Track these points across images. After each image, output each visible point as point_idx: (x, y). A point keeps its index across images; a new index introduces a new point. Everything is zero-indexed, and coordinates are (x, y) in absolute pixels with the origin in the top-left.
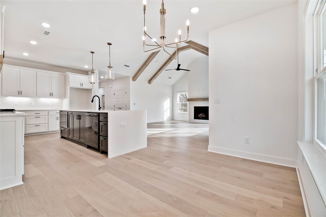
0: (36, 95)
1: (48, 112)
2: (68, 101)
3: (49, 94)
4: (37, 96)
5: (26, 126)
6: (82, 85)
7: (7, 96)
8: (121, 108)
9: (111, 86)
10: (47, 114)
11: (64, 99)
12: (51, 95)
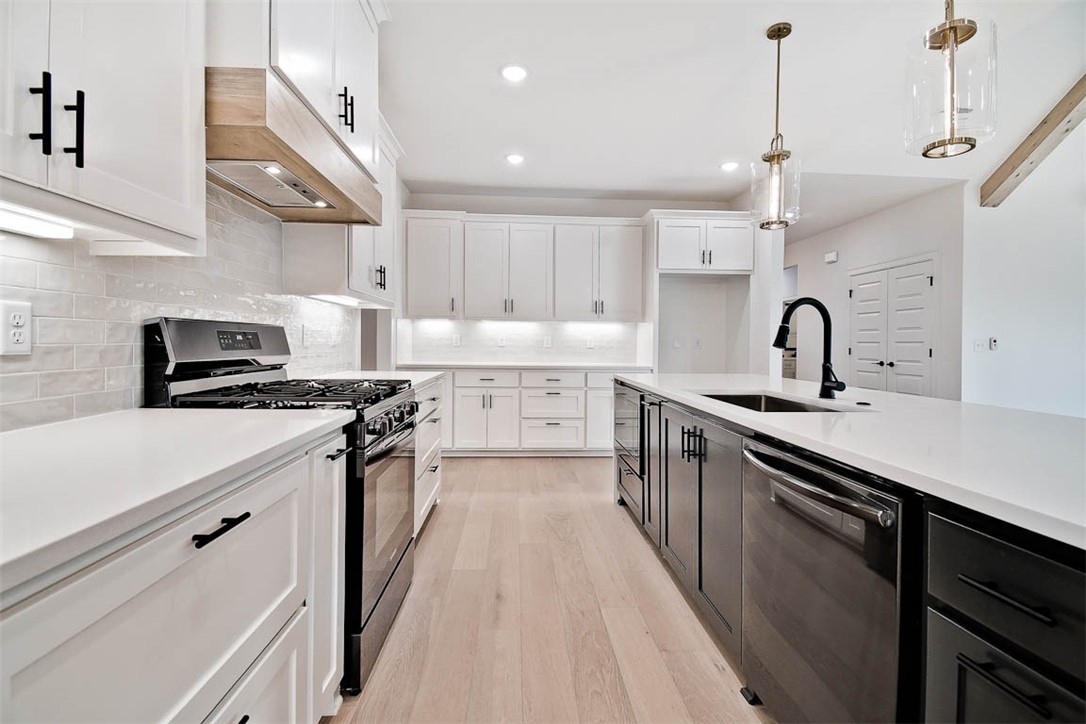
0: (553, 313)
1: (586, 375)
2: (652, 329)
3: (590, 306)
4: (554, 315)
5: (520, 422)
6: (706, 257)
7: (479, 318)
8: (891, 364)
9: (831, 257)
10: (583, 385)
11: (641, 325)
12: (598, 309)
